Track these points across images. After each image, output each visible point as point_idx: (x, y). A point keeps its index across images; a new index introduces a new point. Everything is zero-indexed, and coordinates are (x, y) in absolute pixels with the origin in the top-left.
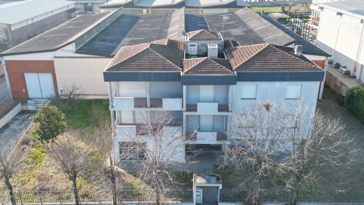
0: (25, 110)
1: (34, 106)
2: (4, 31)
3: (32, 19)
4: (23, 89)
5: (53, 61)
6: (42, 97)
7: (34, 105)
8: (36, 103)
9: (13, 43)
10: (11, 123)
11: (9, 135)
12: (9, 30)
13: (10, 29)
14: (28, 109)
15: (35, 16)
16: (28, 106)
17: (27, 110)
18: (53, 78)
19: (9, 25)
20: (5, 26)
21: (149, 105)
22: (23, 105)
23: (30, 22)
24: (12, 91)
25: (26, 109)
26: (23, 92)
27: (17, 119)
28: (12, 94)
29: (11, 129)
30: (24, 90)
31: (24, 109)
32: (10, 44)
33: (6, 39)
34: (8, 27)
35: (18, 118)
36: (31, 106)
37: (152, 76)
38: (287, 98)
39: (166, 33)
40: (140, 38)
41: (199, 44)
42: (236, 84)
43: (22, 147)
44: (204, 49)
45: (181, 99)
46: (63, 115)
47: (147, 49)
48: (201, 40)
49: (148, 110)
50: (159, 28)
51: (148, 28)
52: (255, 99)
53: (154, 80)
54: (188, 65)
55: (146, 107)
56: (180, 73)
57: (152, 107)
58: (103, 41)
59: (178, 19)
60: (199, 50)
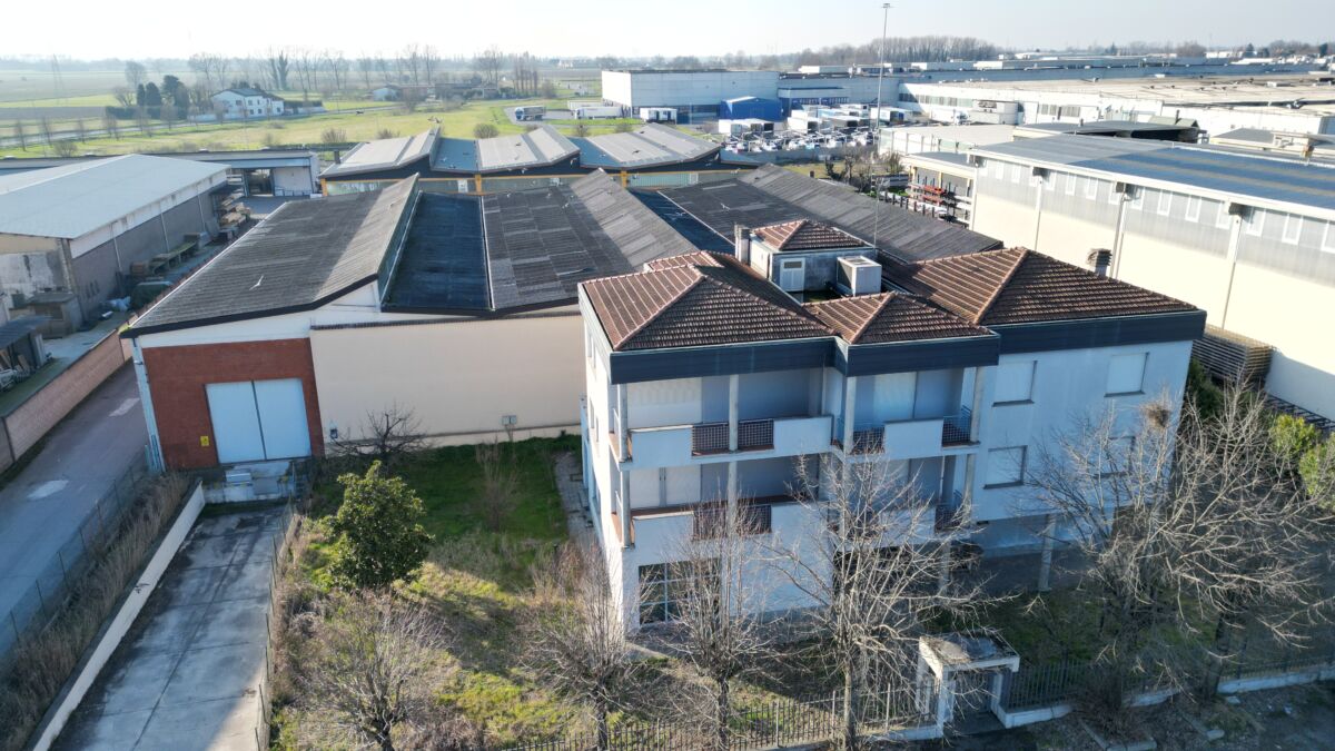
0: (216, 505)
1: (250, 488)
2: (45, 260)
3: (124, 220)
4: (202, 438)
5: (307, 341)
6: (263, 458)
7: (249, 485)
8: (253, 478)
9: (78, 296)
10: (191, 548)
11: (208, 590)
12: (63, 258)
13: (67, 251)
14: (227, 500)
15: (131, 209)
16: (225, 490)
17: (224, 503)
18: (305, 392)
19: (65, 242)
20: (52, 246)
21: (733, 445)
22: (208, 489)
23: (120, 230)
24: (162, 445)
25: (220, 500)
26: (203, 445)
27: (202, 536)
28: (165, 456)
29: (204, 569)
30: (205, 441)
31: (213, 502)
32: (70, 300)
33: (52, 286)
34: (61, 246)
35: (207, 531)
36: (237, 488)
37: (752, 357)
38: (1109, 392)
39: (607, 239)
40: (538, 260)
41: (811, 261)
42: (996, 363)
43: (297, 619)
44: (824, 274)
45: (829, 419)
46: (416, 504)
47: (703, 280)
48: (813, 248)
49: (733, 459)
50: (569, 228)
51: (536, 231)
52: (1029, 401)
53: (757, 369)
54: (837, 317)
55: (726, 450)
56: (834, 342)
57: (741, 448)
58: (434, 270)
59: (613, 201)
60: (809, 278)
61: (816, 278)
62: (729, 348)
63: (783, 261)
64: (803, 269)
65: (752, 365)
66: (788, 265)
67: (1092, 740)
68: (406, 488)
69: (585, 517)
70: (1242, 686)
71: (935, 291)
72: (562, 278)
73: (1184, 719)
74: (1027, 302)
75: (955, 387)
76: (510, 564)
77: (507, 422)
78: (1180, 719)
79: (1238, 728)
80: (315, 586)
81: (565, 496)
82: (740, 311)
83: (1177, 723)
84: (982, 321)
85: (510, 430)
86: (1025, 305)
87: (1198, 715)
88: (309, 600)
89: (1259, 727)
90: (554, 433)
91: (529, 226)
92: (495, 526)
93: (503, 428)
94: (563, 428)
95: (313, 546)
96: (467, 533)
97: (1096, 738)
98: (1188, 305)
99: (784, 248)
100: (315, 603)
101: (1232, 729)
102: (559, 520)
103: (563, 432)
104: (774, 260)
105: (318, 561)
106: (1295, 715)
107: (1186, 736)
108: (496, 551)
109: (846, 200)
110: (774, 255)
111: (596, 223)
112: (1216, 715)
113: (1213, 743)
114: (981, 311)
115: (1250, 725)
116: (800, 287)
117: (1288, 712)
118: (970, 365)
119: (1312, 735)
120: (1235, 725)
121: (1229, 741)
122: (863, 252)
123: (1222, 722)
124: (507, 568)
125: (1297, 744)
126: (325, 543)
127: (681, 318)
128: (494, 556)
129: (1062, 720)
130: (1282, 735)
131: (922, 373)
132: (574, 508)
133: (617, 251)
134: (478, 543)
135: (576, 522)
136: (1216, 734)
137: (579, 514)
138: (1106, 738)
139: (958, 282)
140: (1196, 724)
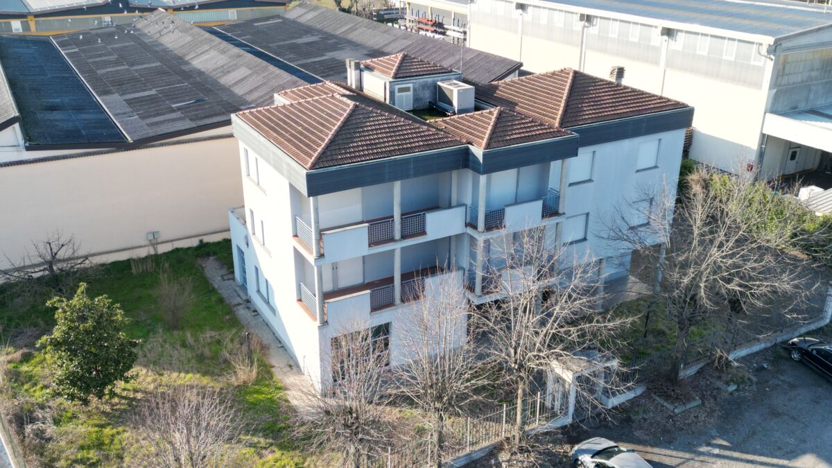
21: (397, 235)
38: (638, 168)
39: (200, 73)
40: (146, 93)
41: (417, 86)
42: (576, 155)
43: (29, 429)
44: (427, 96)
45: (464, 208)
46: (119, 316)
47: (356, 106)
48: (417, 76)
49: (397, 247)
50: (158, 64)
51: (127, 67)
52: (590, 181)
53: (416, 175)
54: (461, 129)
55: (392, 240)
56: (468, 149)
57: (404, 237)
58: (53, 108)
59: (189, 39)
60: (416, 99)
61: (421, 99)
62: (395, 161)
63: (397, 87)
64: (411, 93)
65: (412, 173)
66: (401, 90)
67: (663, 406)
68: (112, 303)
69: (248, 308)
70: (737, 355)
71: (516, 104)
72: (179, 109)
73: (711, 382)
74: (585, 109)
75: (544, 176)
76: (202, 354)
77: (151, 237)
78: (708, 383)
79: (743, 382)
80: (33, 400)
81: (224, 293)
82: (393, 130)
83: (707, 385)
84: (562, 124)
85: (154, 244)
86: (585, 111)
87: (720, 378)
88: (31, 412)
89: (754, 379)
90: (194, 243)
91: (117, 63)
92: (175, 325)
93: (147, 243)
94: (201, 238)
95: (10, 366)
96: (151, 335)
97: (665, 404)
98: (683, 104)
99: (396, 77)
100: (39, 414)
101: (740, 382)
102: (228, 314)
103: (201, 241)
104: (390, 87)
105: (22, 379)
106: (769, 368)
107: (715, 393)
108: (184, 345)
109: (385, 32)
110: (390, 82)
111: (180, 58)
112: (730, 376)
113: (731, 394)
114: (558, 117)
115: (749, 379)
116: (411, 108)
117: (766, 366)
118: (555, 158)
119: (782, 378)
120: (741, 380)
121: (740, 391)
122: (453, 77)
123: (734, 379)
124: (201, 358)
125: (777, 385)
126: (21, 362)
127: (351, 139)
128: (184, 349)
129: (641, 396)
130: (767, 381)
131: (522, 169)
132: (236, 302)
133: (215, 83)
134: (165, 341)
135: (242, 313)
136: (732, 388)
137: (242, 306)
138: (672, 403)
139: (531, 97)
140: (719, 384)
